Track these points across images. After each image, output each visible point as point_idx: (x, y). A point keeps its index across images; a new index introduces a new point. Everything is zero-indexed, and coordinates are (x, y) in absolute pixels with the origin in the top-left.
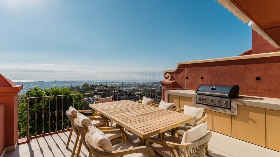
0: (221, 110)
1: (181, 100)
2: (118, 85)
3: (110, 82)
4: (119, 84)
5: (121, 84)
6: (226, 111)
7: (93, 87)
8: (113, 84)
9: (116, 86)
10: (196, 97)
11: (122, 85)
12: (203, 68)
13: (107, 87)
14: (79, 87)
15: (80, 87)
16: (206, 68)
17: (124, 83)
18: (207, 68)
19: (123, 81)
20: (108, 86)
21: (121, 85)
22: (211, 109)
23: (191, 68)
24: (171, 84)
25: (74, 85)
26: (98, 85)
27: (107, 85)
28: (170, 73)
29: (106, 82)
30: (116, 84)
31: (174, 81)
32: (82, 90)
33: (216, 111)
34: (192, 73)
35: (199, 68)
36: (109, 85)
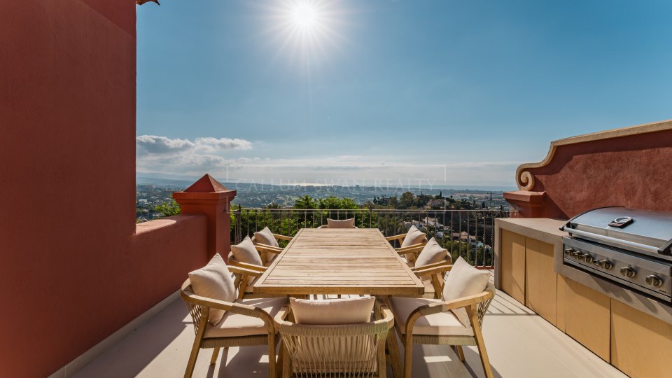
0: (637, 303)
1: (529, 248)
2: (481, 199)
3: (460, 192)
4: (483, 196)
5: (487, 195)
6: (654, 310)
7: (423, 200)
8: (469, 195)
9: (474, 201)
10: (564, 245)
11: (491, 199)
12: (629, 152)
13: (451, 201)
14: (395, 198)
15: (398, 199)
16: (638, 153)
17: (495, 193)
18: (644, 151)
19: (493, 190)
20: (455, 199)
21: (487, 198)
22: (607, 291)
23: (589, 155)
24: (528, 200)
25: (388, 195)
26: (434, 196)
27: (452, 197)
28: (533, 171)
29: (452, 192)
30: (474, 195)
31: (541, 193)
32: (401, 205)
33: (622, 300)
34: (591, 172)
35: (617, 153)
36: (457, 197)
